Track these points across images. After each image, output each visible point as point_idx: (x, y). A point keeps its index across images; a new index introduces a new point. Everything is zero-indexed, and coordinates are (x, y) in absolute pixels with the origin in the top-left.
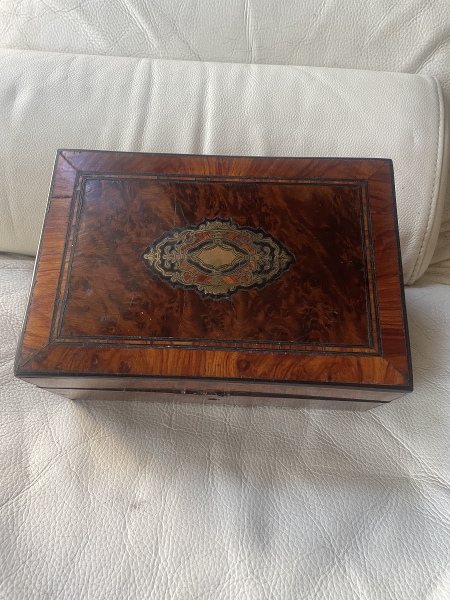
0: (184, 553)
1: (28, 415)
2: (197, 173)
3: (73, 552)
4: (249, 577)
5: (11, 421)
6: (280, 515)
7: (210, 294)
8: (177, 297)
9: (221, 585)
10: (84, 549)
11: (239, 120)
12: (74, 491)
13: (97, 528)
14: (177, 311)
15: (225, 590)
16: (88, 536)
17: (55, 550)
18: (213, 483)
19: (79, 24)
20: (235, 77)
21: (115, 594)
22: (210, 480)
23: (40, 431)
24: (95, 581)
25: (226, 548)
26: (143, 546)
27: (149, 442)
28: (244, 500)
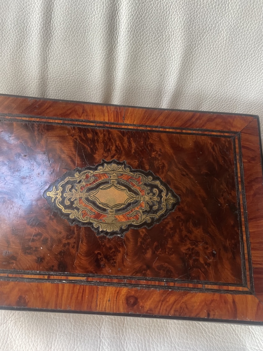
2: (97, 119)
7: (104, 231)
8: (74, 233)
14: (73, 247)
27: (54, 321)
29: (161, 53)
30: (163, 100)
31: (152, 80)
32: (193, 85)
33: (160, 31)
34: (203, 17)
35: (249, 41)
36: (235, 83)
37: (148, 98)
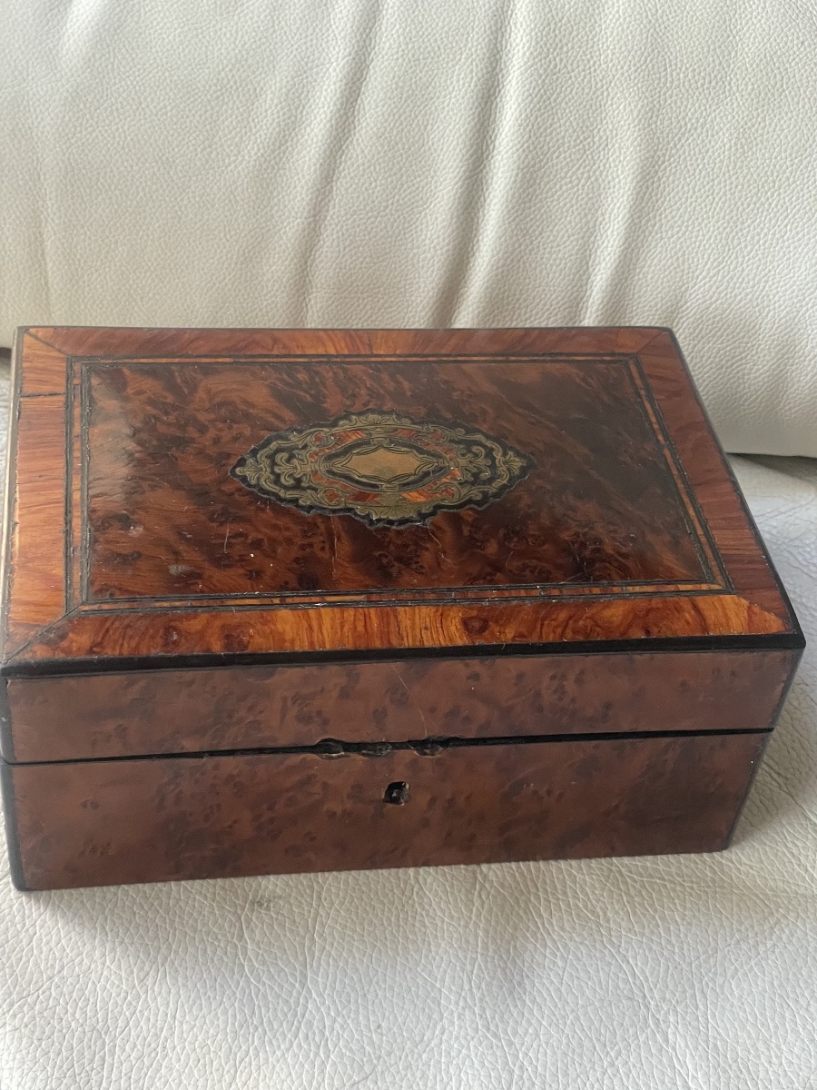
6: (548, 941)
11: (585, 76)
25: (438, 984)
26: (279, 968)
28: (478, 909)
29: (589, 171)
30: (592, 282)
31: (567, 231)
32: (662, 246)
33: (587, 127)
34: (679, 104)
35: (779, 153)
36: (758, 242)
37: (557, 275)
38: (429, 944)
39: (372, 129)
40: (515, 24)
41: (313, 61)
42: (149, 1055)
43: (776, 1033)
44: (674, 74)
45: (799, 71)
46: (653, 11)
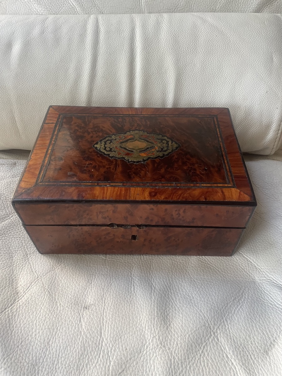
0: (118, 334)
1: (15, 255)
3: (48, 338)
4: (159, 346)
5: (4, 259)
6: (176, 308)
9: (142, 353)
10: (55, 336)
11: (158, 53)
12: (47, 301)
13: (63, 322)
15: (144, 355)
16: (57, 328)
17: (37, 338)
18: (134, 291)
19: (32, 4)
20: (153, 23)
21: (76, 362)
22: (132, 289)
23: (24, 265)
24: (63, 355)
25: (144, 330)
26: (93, 331)
28: (154, 300)
29: (162, 80)
31: (158, 97)
32: (184, 99)
33: (160, 67)
34: (184, 57)
35: (214, 68)
36: (211, 94)
38: (140, 315)
39: (101, 75)
40: (136, 41)
41: (82, 58)
42: (51, 372)
43: (251, 332)
44: (182, 49)
45: (217, 44)
46: (174, 32)
